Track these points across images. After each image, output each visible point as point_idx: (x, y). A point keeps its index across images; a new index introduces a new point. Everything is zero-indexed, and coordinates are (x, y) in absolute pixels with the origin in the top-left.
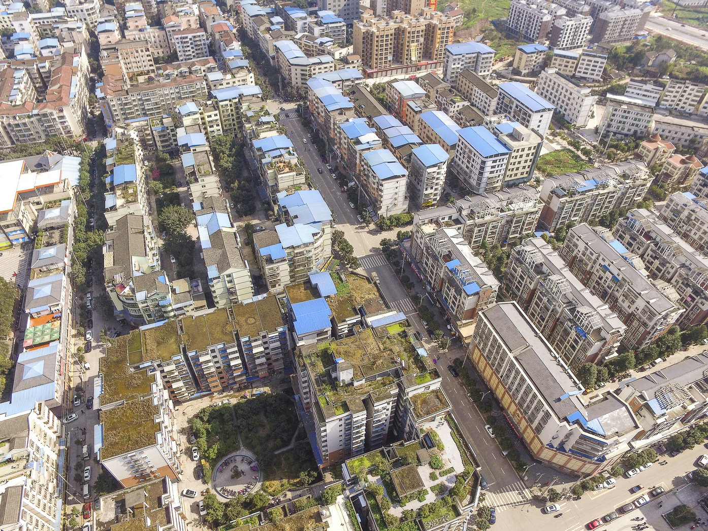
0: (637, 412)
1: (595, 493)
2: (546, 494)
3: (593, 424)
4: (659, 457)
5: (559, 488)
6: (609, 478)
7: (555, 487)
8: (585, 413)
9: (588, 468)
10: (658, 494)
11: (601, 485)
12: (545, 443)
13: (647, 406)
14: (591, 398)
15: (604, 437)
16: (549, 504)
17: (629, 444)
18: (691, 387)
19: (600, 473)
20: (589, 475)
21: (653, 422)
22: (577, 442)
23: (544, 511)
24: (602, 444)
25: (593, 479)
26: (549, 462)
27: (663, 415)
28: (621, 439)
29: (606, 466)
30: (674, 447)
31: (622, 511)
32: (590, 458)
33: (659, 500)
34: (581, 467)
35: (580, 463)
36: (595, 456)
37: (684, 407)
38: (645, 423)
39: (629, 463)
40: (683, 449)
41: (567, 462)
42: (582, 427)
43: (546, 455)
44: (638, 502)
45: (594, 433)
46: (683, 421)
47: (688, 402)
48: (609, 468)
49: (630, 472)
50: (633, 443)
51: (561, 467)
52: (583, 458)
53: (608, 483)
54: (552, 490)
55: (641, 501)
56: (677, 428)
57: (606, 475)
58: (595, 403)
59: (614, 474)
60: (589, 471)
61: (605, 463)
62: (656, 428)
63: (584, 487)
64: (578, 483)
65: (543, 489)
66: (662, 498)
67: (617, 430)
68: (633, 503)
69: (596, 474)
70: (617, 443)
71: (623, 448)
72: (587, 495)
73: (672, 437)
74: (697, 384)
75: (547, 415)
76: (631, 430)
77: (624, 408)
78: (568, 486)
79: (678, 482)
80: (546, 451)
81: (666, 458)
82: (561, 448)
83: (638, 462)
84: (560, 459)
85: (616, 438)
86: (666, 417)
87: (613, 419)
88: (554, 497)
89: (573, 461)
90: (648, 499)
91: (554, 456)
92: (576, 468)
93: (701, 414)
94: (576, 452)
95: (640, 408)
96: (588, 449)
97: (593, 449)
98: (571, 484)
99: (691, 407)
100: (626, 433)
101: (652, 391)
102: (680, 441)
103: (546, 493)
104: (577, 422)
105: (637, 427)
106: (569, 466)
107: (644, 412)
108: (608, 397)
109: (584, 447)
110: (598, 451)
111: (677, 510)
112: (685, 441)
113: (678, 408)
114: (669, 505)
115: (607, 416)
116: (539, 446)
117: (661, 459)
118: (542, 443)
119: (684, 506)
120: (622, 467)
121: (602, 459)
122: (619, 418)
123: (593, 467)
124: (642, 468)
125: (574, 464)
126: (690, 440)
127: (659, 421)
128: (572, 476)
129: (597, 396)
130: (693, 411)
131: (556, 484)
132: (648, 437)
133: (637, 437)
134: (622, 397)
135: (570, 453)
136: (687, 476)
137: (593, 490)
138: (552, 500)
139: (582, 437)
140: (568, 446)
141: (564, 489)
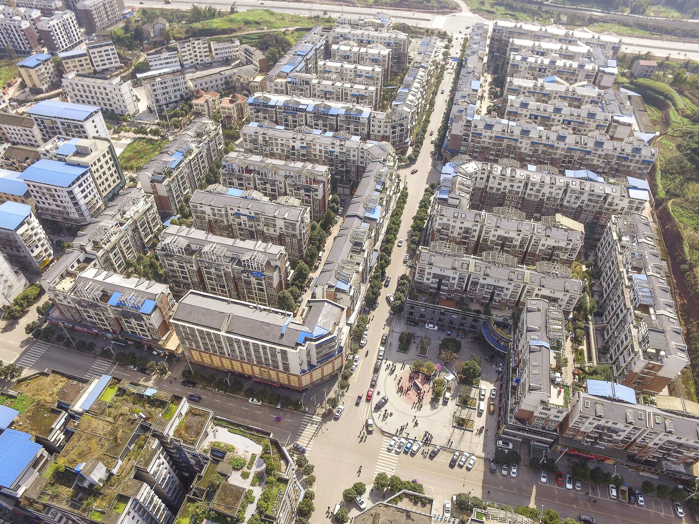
0: (335, 299)
1: (354, 375)
2: (328, 407)
3: (317, 332)
4: (369, 316)
5: (332, 395)
6: (354, 357)
7: (329, 397)
8: (305, 329)
9: (338, 363)
10: (386, 340)
11: (354, 367)
12: (298, 372)
13: (338, 290)
14: (301, 316)
15: (330, 334)
16: (335, 411)
17: (347, 324)
18: (351, 256)
19: (347, 360)
20: (341, 367)
21: (349, 297)
22: (317, 353)
23: (336, 419)
24: (333, 340)
25: (346, 367)
26: (311, 383)
27: (350, 287)
28: (340, 326)
29: (346, 351)
30: (371, 303)
31: (376, 370)
32: (333, 355)
33: (388, 344)
34: (333, 367)
35: (330, 365)
36: (335, 351)
37: (357, 272)
38: (345, 302)
39: (357, 336)
40: (376, 299)
41: (322, 372)
42: (311, 340)
43: (306, 380)
44: (380, 356)
45: (322, 337)
46: (363, 281)
47: (357, 267)
48: (349, 351)
49: (362, 342)
50: (349, 322)
51: (322, 379)
52: (330, 360)
53: (356, 361)
54: (329, 400)
55: (381, 354)
56: (364, 288)
57: (351, 357)
58: (306, 316)
59: (354, 352)
60: (340, 365)
61: (344, 350)
62: (353, 299)
63: (346, 378)
64: (340, 379)
65: (324, 405)
66: (389, 340)
67: (333, 322)
68: (378, 359)
69: (345, 362)
70: (340, 330)
71: (346, 329)
72: (351, 381)
73: (366, 297)
74: (352, 251)
75: (284, 353)
76: (342, 314)
77: (326, 304)
78: (336, 387)
79: (389, 322)
80: (303, 378)
81: (373, 313)
82: (311, 367)
83: (361, 331)
84: (317, 375)
85: (337, 327)
86: (353, 287)
87: (326, 317)
88: (334, 403)
89: (325, 368)
90: (383, 349)
91: (311, 377)
92: (330, 371)
93: (368, 269)
94: (322, 360)
95: (334, 294)
96: (327, 351)
97: (330, 348)
98: (337, 384)
99: (361, 269)
100: (340, 318)
101: (333, 278)
102: (371, 295)
103: (328, 405)
104: (306, 339)
105: (343, 309)
106: (325, 373)
107: (339, 295)
108: (311, 304)
109: (324, 352)
110: (334, 346)
111: (401, 340)
112: (374, 293)
113: (355, 276)
114: (395, 341)
115: (320, 318)
116: (296, 379)
117: (370, 316)
118: (296, 376)
119: (402, 333)
120: (355, 343)
121: (341, 349)
122: (328, 313)
123: (339, 360)
124: (365, 332)
125: (328, 369)
126: (375, 290)
127: (351, 294)
128: (333, 377)
129: (304, 310)
130: (363, 270)
131: (328, 393)
132: (354, 310)
133: (348, 316)
134: (319, 297)
135: (319, 365)
136: (390, 314)
137: (352, 374)
138: (334, 406)
139: (318, 346)
140: (314, 362)
141: (335, 392)
